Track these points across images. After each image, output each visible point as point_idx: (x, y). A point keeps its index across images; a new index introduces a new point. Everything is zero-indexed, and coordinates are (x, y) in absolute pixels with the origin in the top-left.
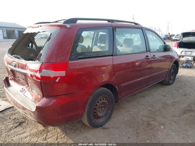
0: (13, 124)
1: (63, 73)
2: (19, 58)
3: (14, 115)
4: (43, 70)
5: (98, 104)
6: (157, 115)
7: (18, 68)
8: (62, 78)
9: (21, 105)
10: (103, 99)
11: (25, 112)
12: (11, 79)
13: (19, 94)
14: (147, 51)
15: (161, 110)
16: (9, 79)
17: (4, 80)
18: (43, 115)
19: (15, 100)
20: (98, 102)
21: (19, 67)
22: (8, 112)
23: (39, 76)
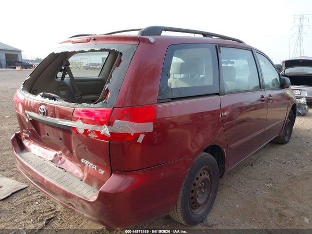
0: (33, 223)
1: (149, 127)
2: (54, 99)
3: (32, 204)
4: (117, 121)
5: (196, 182)
6: (287, 198)
7: (52, 116)
8: (148, 135)
9: (60, 189)
10: (204, 173)
11: (70, 202)
12: (26, 138)
13: (48, 166)
14: (260, 88)
15: (291, 188)
16: (23, 137)
17: (13, 140)
18: (110, 206)
19: (43, 179)
20: (197, 179)
21: (54, 116)
22: (18, 198)
23: (108, 133)
